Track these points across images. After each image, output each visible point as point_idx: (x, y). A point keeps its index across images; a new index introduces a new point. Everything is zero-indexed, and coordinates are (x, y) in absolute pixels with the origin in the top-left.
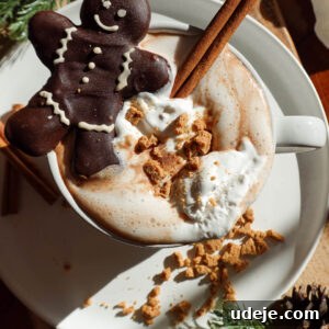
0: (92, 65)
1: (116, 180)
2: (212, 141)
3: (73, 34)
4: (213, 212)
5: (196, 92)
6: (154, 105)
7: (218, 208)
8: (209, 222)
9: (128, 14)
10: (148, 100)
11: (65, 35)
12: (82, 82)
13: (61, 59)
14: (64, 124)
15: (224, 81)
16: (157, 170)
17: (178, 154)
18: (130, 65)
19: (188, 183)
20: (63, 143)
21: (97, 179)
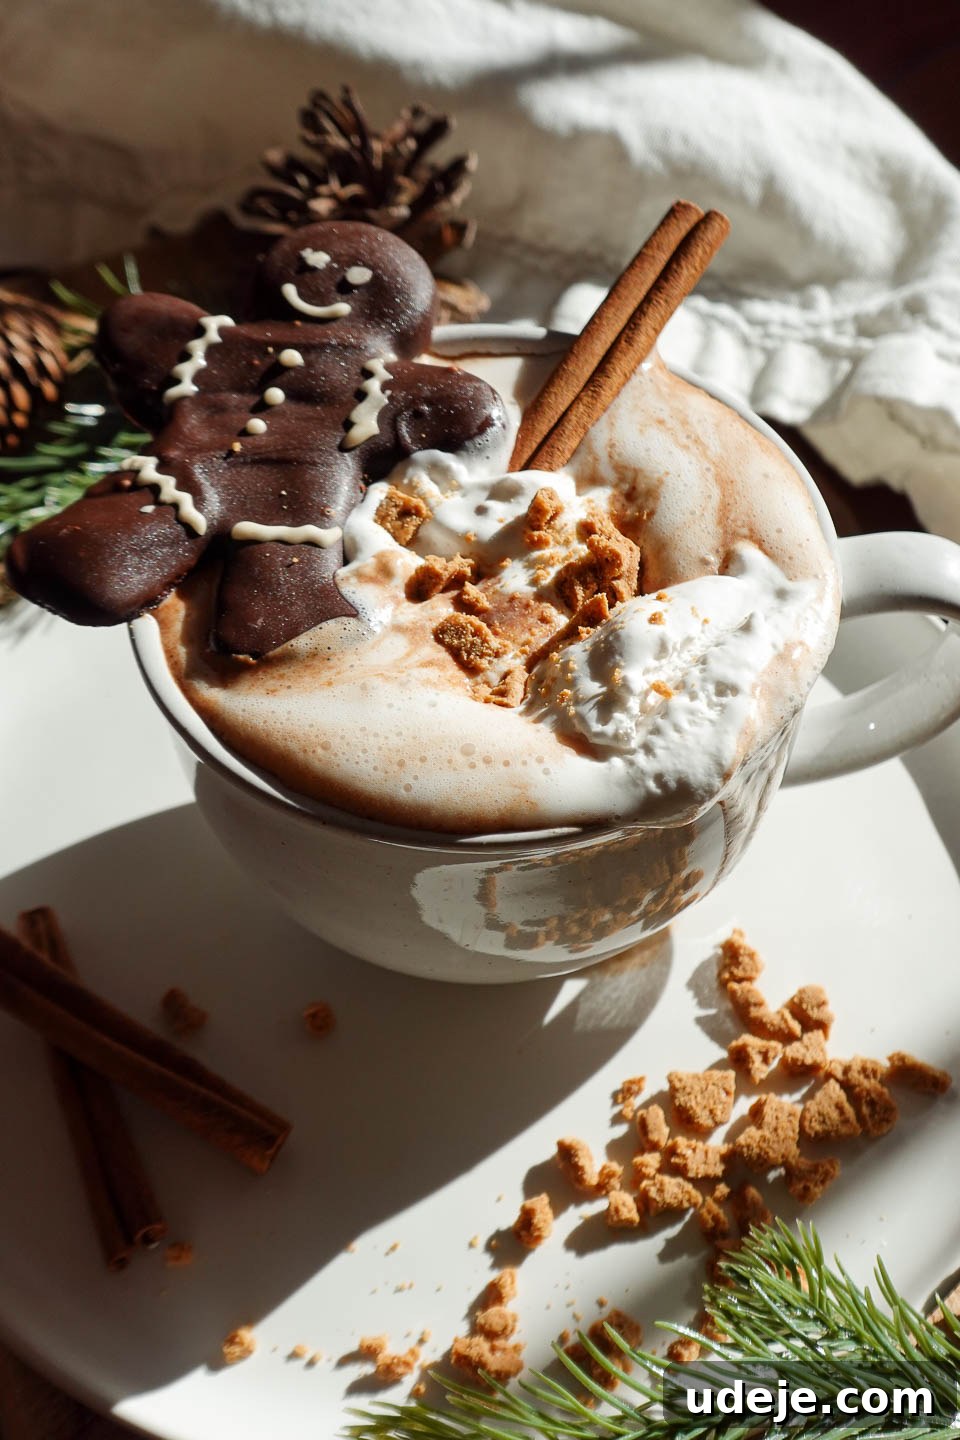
0: (276, 395)
1: (350, 658)
2: (641, 564)
3: (222, 331)
4: (666, 713)
5: (582, 456)
6: (459, 487)
7: (680, 701)
8: (657, 741)
9: (376, 279)
10: (439, 472)
11: (200, 331)
12: (244, 433)
13: (187, 387)
14: (189, 530)
15: (661, 422)
16: (477, 633)
17: (540, 597)
18: (385, 386)
19: (577, 654)
20: (181, 595)
21: (289, 658)
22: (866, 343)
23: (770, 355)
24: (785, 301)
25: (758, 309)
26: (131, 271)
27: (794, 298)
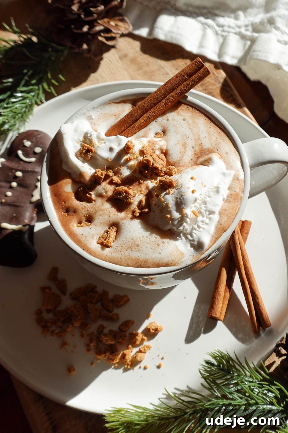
4: (196, 223)
7: (200, 218)
22: (255, 35)
23: (225, 38)
24: (229, 17)
25: (221, 20)
26: (13, 24)
27: (232, 15)
